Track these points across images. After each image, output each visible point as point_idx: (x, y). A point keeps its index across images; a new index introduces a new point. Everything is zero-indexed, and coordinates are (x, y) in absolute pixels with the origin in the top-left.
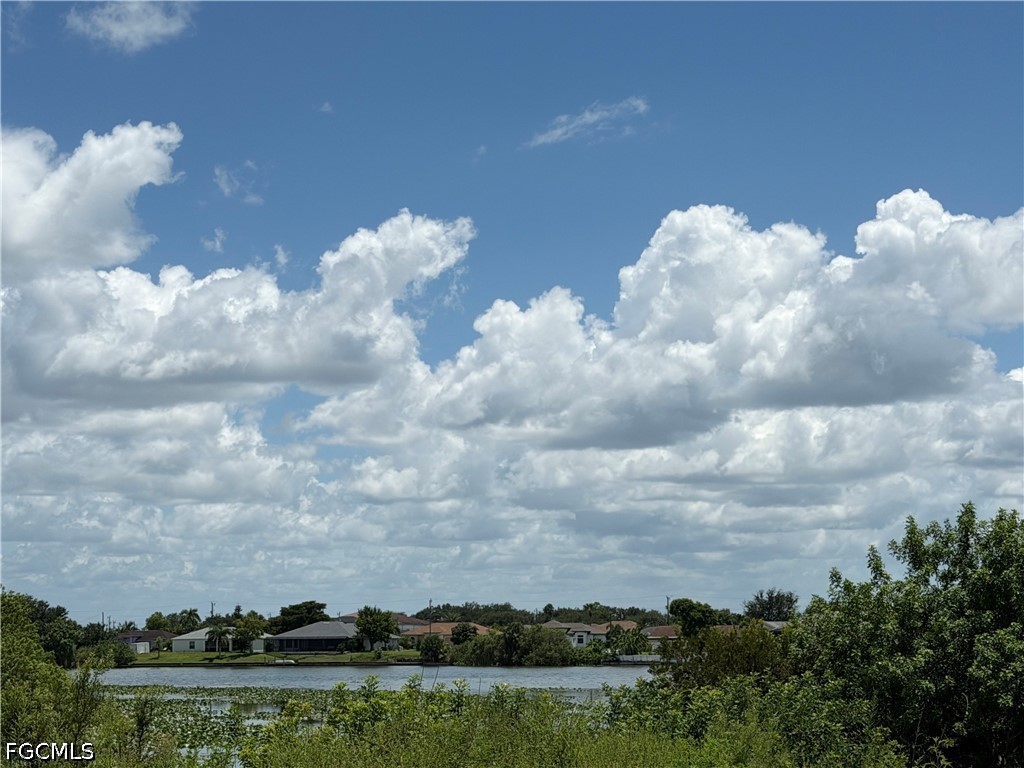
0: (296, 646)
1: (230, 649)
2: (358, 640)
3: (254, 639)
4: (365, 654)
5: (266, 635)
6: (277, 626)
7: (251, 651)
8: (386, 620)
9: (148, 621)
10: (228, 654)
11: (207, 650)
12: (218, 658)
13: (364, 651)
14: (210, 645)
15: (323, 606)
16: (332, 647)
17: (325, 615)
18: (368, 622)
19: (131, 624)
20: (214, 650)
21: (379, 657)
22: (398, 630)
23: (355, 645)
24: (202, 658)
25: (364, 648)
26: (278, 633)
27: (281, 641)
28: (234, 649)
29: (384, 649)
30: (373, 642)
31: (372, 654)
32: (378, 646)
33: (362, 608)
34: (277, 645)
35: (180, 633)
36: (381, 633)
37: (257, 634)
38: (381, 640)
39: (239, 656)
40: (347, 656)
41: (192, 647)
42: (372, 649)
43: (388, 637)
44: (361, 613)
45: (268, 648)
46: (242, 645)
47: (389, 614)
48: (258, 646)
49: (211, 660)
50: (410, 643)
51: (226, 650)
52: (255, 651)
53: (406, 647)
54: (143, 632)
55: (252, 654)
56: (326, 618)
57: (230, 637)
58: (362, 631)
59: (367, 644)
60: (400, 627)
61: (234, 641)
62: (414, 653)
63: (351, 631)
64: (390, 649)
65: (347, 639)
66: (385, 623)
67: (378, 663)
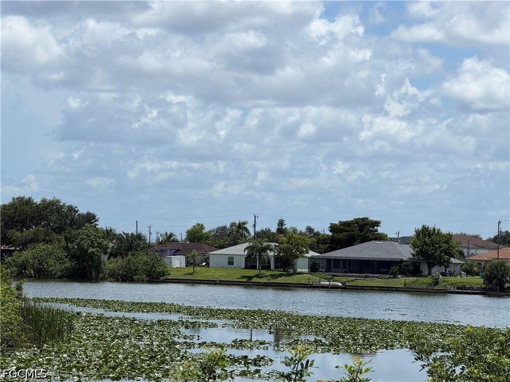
0: (344, 267)
1: (272, 267)
2: (414, 263)
3: (297, 257)
4: (421, 279)
5: (312, 253)
6: (325, 243)
7: (295, 270)
8: (447, 242)
9: (189, 233)
10: (268, 273)
11: (246, 268)
12: (257, 276)
13: (421, 276)
14: (250, 263)
15: (377, 224)
16: (385, 270)
17: (380, 234)
18: (426, 244)
19: (171, 235)
20: (254, 267)
21: (436, 283)
22: (461, 253)
23: (411, 269)
24: (239, 276)
25: (421, 272)
26: (326, 251)
27: (329, 260)
28: (276, 267)
29: (443, 274)
30: (431, 266)
31: (429, 280)
32: (437, 271)
33: (420, 228)
34: (323, 264)
35: (222, 247)
36: (440, 257)
37: (302, 252)
38: (441, 264)
39: (281, 276)
40: (401, 281)
41: (231, 263)
42: (430, 274)
43: (448, 261)
44: (418, 233)
45: (314, 267)
46: (285, 263)
47: (449, 237)
48: (302, 266)
49: (250, 278)
50: (476, 269)
51: (268, 268)
52: (299, 270)
53: (469, 272)
54: (183, 244)
55: (295, 273)
56: (381, 238)
57: (271, 254)
58: (418, 253)
59: (424, 268)
60: (465, 251)
61: (277, 259)
62: (478, 281)
63: (406, 253)
64: (451, 274)
65: (402, 261)
66: (445, 246)
67: (435, 290)
